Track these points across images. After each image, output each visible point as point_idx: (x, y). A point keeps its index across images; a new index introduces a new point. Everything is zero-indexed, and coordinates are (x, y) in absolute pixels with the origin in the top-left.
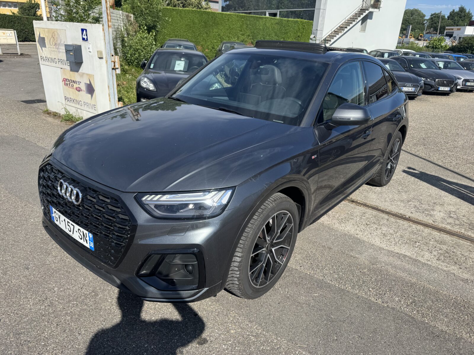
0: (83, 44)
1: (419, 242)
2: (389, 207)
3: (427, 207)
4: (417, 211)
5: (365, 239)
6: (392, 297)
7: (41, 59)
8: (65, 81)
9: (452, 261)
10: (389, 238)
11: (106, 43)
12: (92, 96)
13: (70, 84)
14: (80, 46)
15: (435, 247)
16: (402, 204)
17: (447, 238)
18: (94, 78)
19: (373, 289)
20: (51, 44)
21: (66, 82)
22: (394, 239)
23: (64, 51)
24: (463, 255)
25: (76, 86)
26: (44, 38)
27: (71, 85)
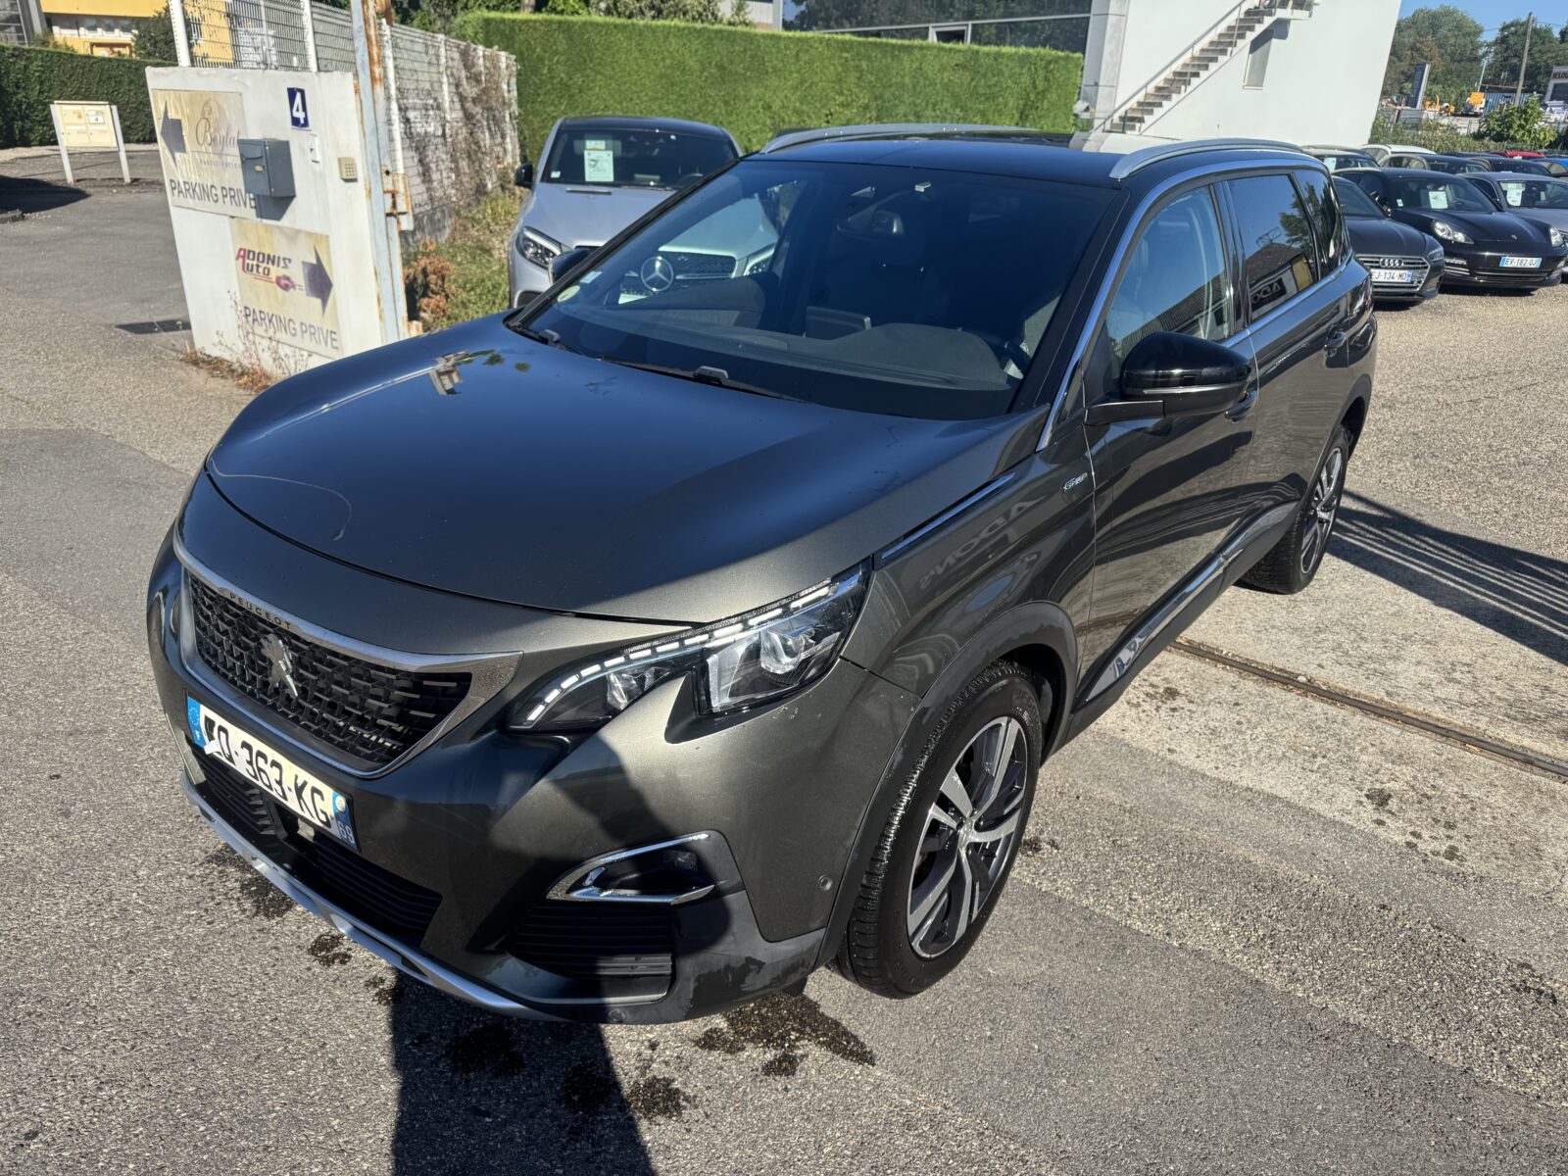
0: (296, 139)
1: (1324, 757)
2: (1249, 646)
3: (1377, 649)
4: (1342, 660)
5: (1149, 745)
6: (1200, 920)
7: (173, 189)
8: (243, 257)
9: (1424, 816)
10: (1227, 741)
11: (367, 131)
12: (324, 303)
13: (258, 266)
14: (286, 145)
15: (1377, 772)
16: (1296, 640)
17: (1421, 744)
18: (328, 247)
19: (1144, 893)
20: (201, 142)
21: (247, 261)
22: (1245, 744)
23: (238, 161)
24: (1464, 796)
25: (276, 271)
26: (179, 122)
27: (261, 270)
